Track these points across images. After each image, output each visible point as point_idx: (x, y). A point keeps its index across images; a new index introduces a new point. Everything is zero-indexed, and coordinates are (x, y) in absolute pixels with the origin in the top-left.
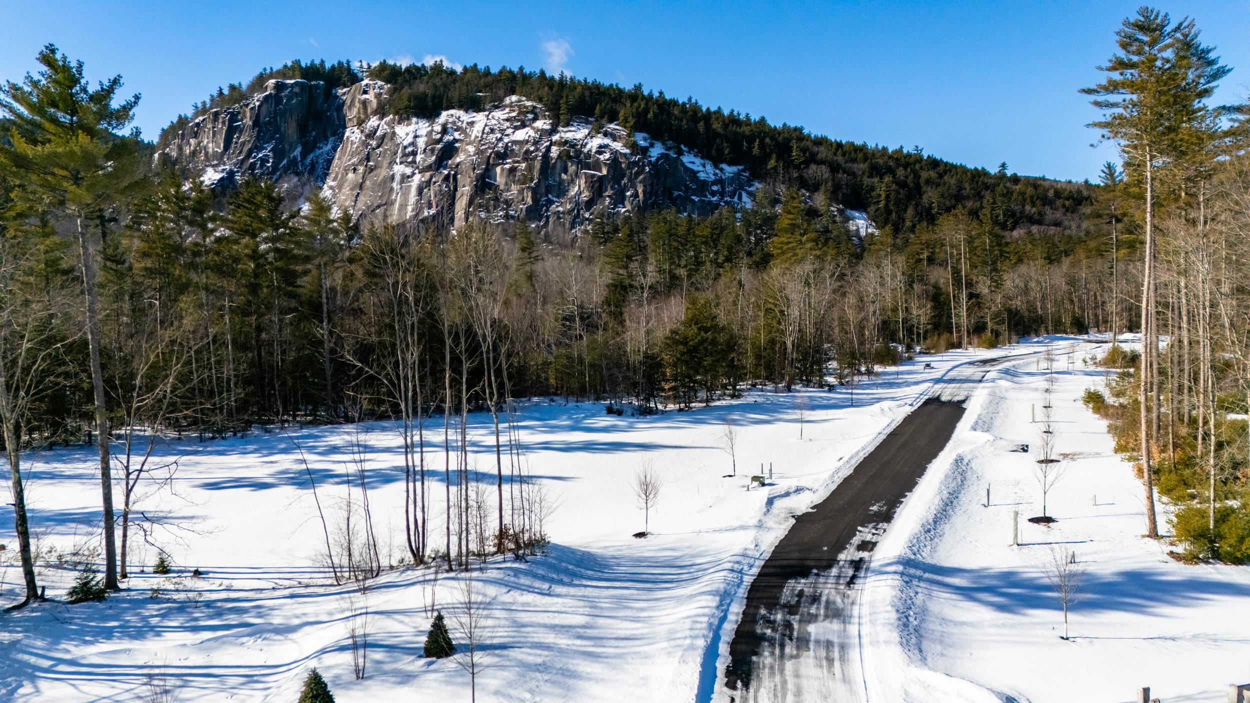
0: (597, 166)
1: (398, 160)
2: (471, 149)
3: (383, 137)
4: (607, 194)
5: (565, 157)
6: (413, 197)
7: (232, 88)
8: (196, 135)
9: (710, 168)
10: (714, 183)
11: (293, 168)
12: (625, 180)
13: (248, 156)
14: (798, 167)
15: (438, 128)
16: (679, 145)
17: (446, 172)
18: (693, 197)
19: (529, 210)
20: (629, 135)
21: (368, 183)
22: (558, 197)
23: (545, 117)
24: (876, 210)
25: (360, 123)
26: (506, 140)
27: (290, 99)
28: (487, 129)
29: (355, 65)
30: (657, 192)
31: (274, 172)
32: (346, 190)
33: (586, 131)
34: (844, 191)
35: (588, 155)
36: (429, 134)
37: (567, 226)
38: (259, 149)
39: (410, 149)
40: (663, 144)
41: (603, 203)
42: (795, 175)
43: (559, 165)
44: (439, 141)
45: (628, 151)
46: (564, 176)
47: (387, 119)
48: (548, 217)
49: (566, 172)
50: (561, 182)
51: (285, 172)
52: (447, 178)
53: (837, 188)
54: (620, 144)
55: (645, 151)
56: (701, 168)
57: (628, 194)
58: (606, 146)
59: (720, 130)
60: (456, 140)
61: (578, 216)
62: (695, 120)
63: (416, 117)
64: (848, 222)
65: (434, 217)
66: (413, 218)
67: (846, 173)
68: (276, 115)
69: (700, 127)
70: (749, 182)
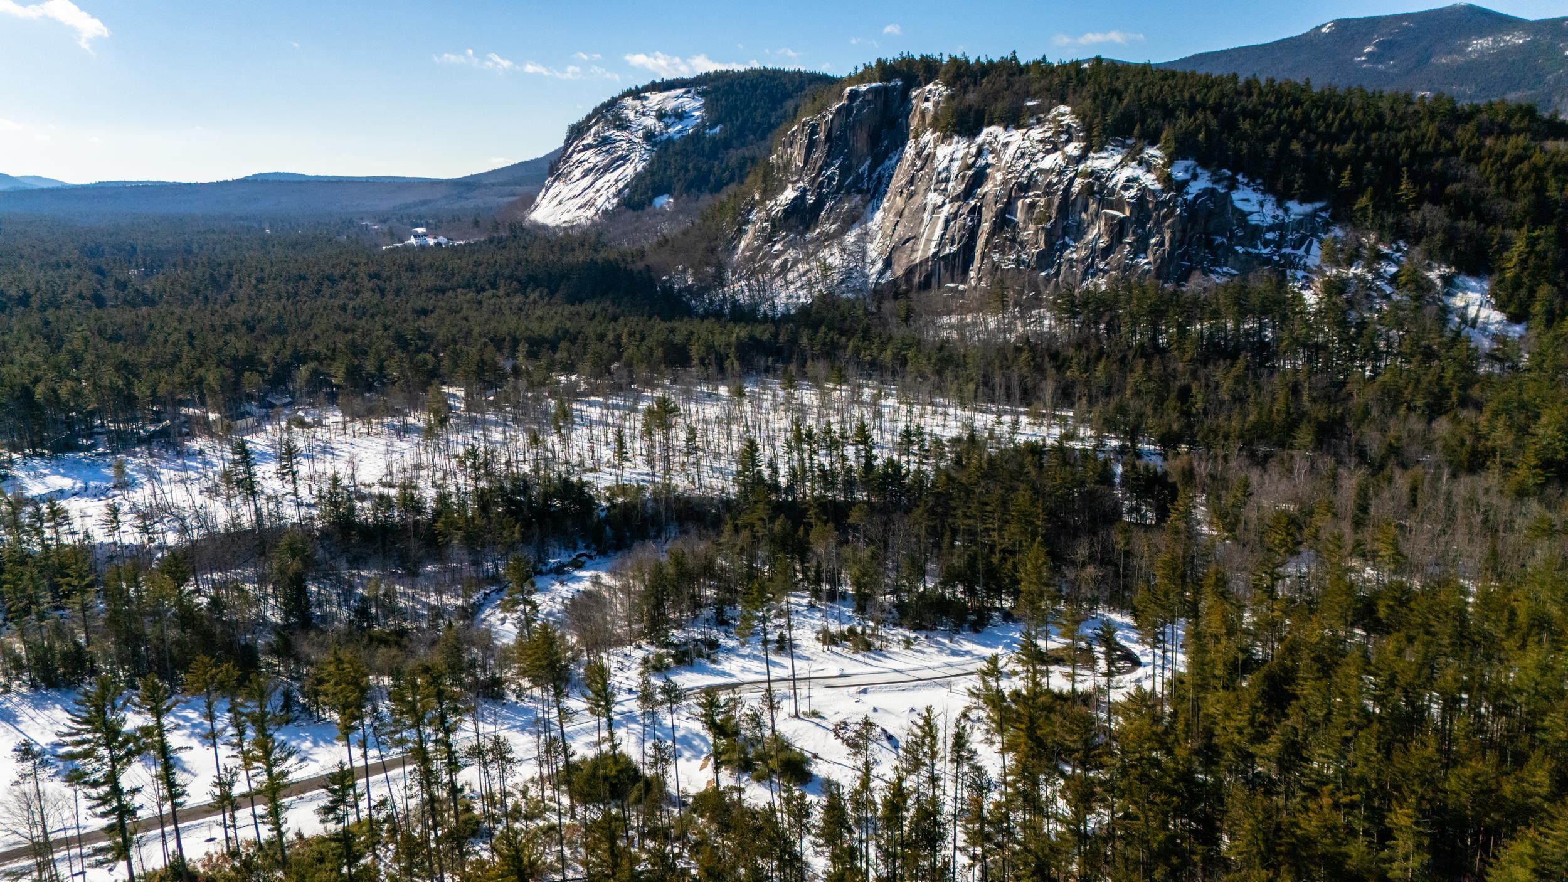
0: (1119, 205)
1: (932, 187)
2: (999, 177)
4: (1127, 240)
5: (1088, 190)
6: (938, 232)
8: (791, 145)
9: (1269, 208)
10: (1271, 228)
11: (856, 188)
12: (1150, 224)
13: (818, 174)
14: (1401, 209)
15: (973, 150)
16: (1236, 173)
17: (973, 203)
18: (1237, 248)
19: (1041, 255)
20: (1164, 166)
21: (907, 211)
22: (1075, 241)
23: (1079, 139)
24: (1502, 281)
25: (916, 137)
26: (1033, 168)
28: (1018, 154)
30: (1191, 238)
32: (892, 215)
33: (1118, 158)
34: (1461, 248)
35: (1112, 192)
36: (965, 157)
37: (1079, 277)
38: (827, 165)
39: (943, 175)
40: (1214, 173)
41: (1121, 251)
42: (1391, 220)
43: (1080, 201)
44: (974, 164)
46: (1084, 216)
48: (1060, 265)
49: (1086, 209)
50: (1081, 222)
51: (848, 193)
52: (972, 210)
53: (1450, 242)
54: (1153, 177)
55: (1182, 186)
57: (1153, 241)
58: (1135, 179)
59: (1301, 153)
60: (988, 165)
61: (1092, 265)
62: (1267, 139)
63: (960, 134)
64: (1454, 295)
65: (954, 255)
66: (935, 254)
67: (1481, 217)
68: (847, 128)
69: (1272, 149)
70: (1326, 226)
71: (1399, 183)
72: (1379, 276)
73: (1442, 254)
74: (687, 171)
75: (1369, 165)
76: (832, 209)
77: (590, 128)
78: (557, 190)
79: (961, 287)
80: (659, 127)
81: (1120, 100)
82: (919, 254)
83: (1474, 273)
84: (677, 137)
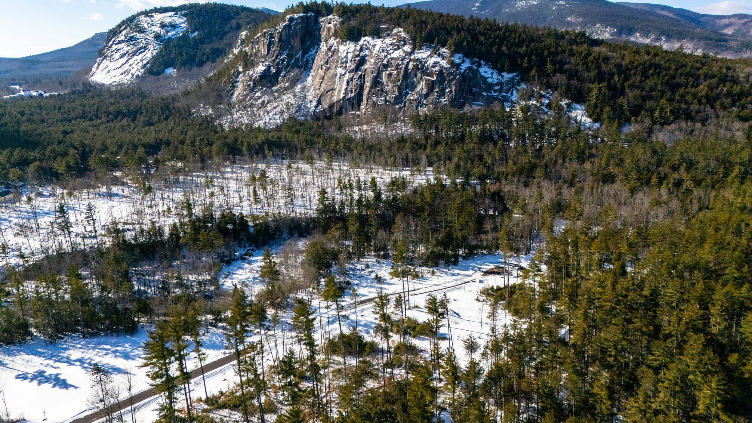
0: (431, 74)
1: (339, 66)
2: (372, 61)
3: (334, 51)
4: (436, 91)
5: (416, 68)
6: (344, 87)
9: (495, 76)
10: (497, 84)
11: (296, 65)
12: (446, 83)
13: (276, 58)
14: (548, 76)
15: (358, 48)
16: (480, 60)
17: (360, 73)
18: (483, 93)
19: (396, 98)
20: (450, 56)
21: (326, 77)
22: (411, 91)
23: (409, 44)
24: (590, 105)
25: (326, 41)
26: (389, 57)
27: (295, 26)
28: (381, 50)
30: (463, 89)
31: (287, 67)
32: (317, 79)
33: (429, 53)
34: (573, 92)
35: (427, 68)
36: (354, 51)
37: (414, 108)
38: (281, 54)
39: (344, 60)
40: (471, 60)
41: (433, 96)
42: (545, 81)
43: (413, 73)
44: (359, 55)
45: (448, 66)
46: (415, 79)
47: (337, 40)
48: (405, 102)
49: (416, 77)
50: (413, 82)
51: (293, 67)
52: (360, 77)
53: (568, 90)
54: (445, 62)
55: (458, 66)
56: (490, 76)
57: (447, 91)
58: (438, 63)
59: (506, 51)
60: (366, 55)
61: (420, 102)
62: (492, 45)
63: (350, 40)
64: (571, 112)
65: (353, 98)
66: (343, 98)
67: (579, 79)
68: (289, 35)
69: (494, 49)
70: (519, 84)
71: (547, 65)
72: (542, 104)
73: (566, 94)
74: (182, 55)
75: (534, 57)
76: (285, 76)
77: (121, 31)
78: (105, 65)
79: (358, 113)
80: (163, 32)
81: (426, 26)
82: (335, 97)
83: (578, 102)
84: (174, 37)
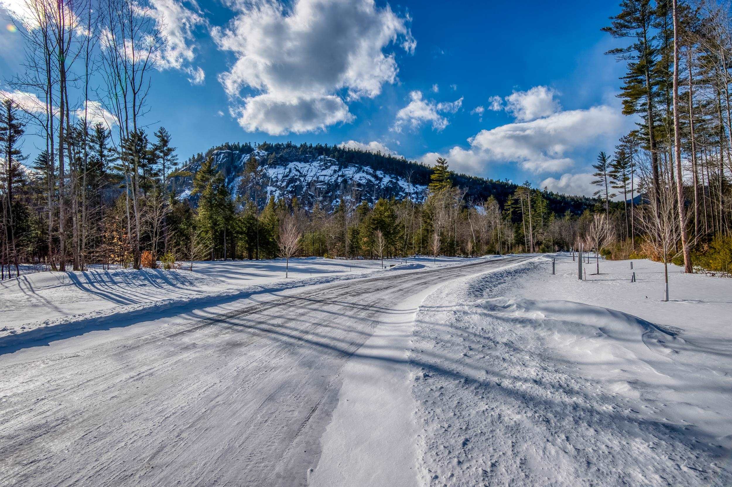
0: (359, 186)
1: (269, 184)
2: (302, 179)
3: (264, 174)
4: (364, 198)
5: (344, 182)
7: (199, 154)
9: (412, 187)
10: (413, 193)
16: (397, 176)
17: (291, 189)
20: (373, 173)
23: (336, 164)
26: (318, 175)
27: (223, 159)
28: (310, 170)
29: (253, 145)
33: (354, 171)
35: (355, 181)
36: (284, 173)
39: (275, 180)
45: (373, 179)
47: (266, 167)
49: (345, 188)
54: (370, 176)
57: (373, 198)
58: (364, 177)
60: (296, 175)
63: (278, 166)
